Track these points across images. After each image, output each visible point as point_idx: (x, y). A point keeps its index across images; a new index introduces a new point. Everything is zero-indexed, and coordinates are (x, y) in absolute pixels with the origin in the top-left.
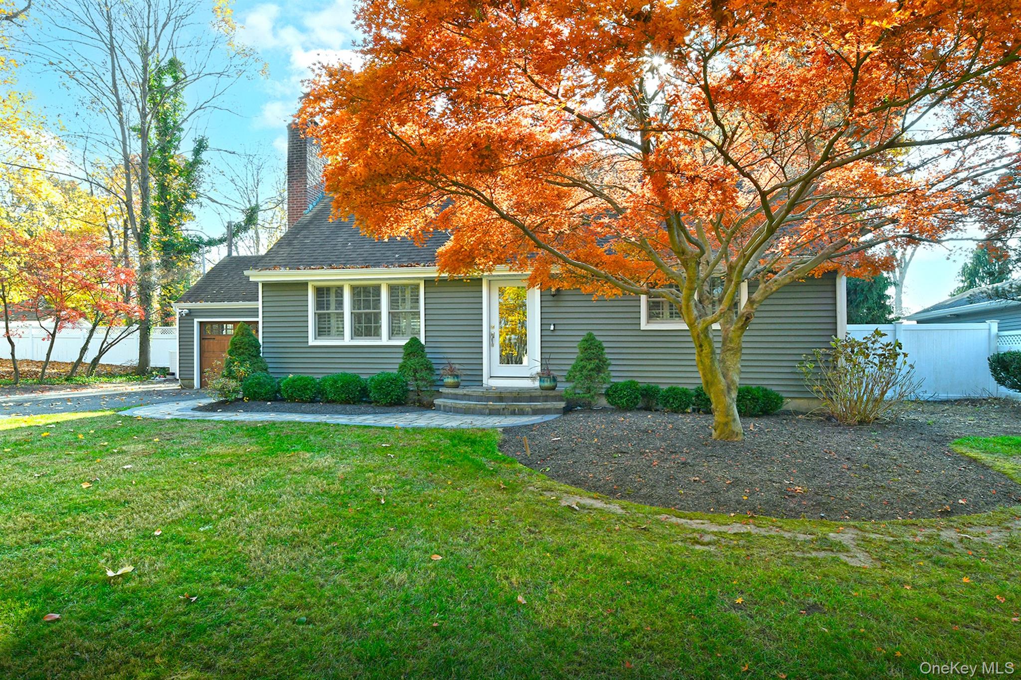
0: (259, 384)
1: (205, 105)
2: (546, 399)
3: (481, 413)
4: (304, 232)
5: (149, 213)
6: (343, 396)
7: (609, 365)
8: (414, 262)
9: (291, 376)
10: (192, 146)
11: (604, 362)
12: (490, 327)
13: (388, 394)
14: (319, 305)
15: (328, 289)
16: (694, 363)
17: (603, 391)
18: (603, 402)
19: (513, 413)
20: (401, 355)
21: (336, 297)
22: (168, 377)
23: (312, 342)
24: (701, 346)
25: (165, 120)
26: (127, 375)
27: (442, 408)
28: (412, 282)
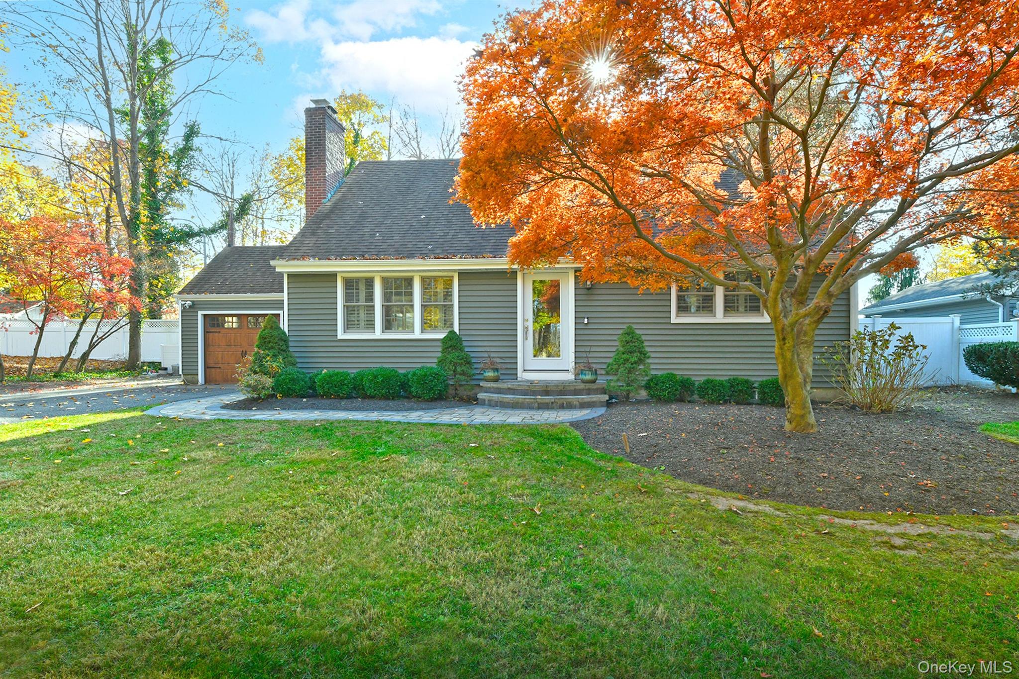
0: (293, 380)
1: (200, 88)
2: (589, 392)
3: (529, 407)
4: (327, 222)
5: (139, 200)
6: (383, 391)
7: (649, 357)
8: (450, 253)
9: (325, 371)
10: (183, 131)
11: (645, 354)
12: (525, 320)
13: (432, 389)
14: (348, 297)
15: (358, 280)
16: (773, 356)
17: (644, 383)
18: (643, 394)
19: (562, 407)
20: (440, 349)
21: (367, 289)
22: (160, 372)
23: (341, 335)
24: (784, 339)
25: (153, 102)
26: (117, 370)
27: (487, 402)
28: (446, 274)
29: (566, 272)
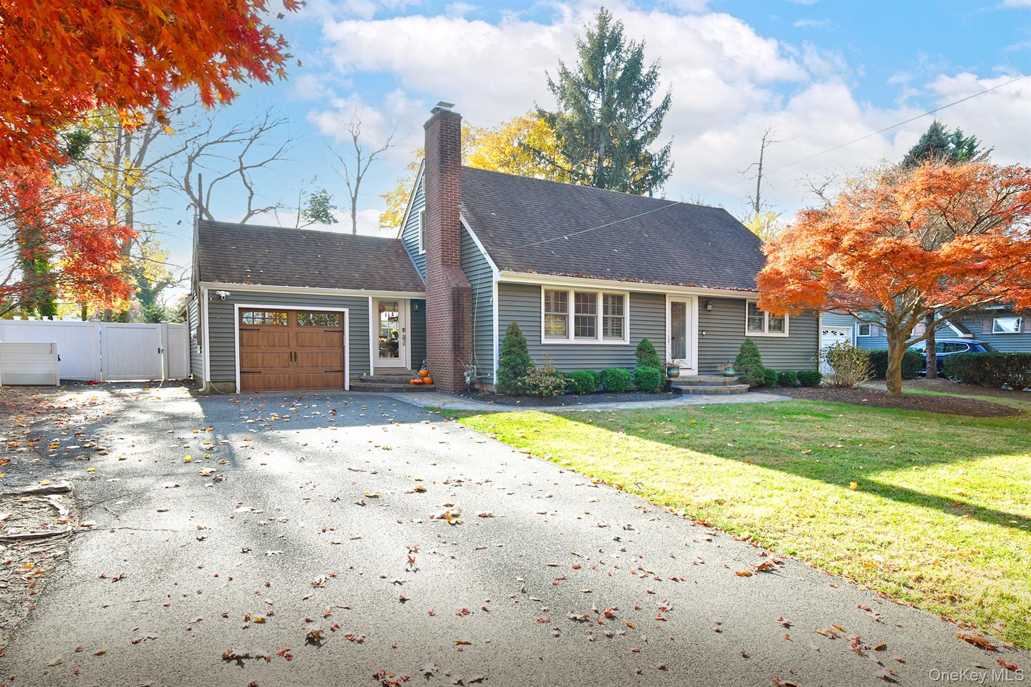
12: (669, 332)
23: (544, 340)
27: (691, 392)
28: (621, 293)
29: (691, 297)
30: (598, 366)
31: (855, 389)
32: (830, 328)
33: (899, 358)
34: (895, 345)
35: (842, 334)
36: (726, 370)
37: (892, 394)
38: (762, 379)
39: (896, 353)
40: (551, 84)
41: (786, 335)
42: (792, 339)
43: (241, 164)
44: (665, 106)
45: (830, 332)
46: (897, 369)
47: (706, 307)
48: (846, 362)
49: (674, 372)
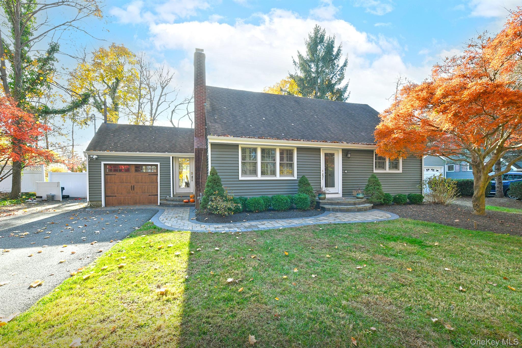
4: (217, 116)
12: (322, 171)
14: (244, 158)
22: (38, 199)
23: (241, 178)
27: (331, 210)
28: (291, 148)
29: (337, 150)
30: (270, 193)
31: (447, 206)
32: (430, 167)
33: (484, 187)
34: (480, 177)
35: (437, 171)
36: (357, 194)
37: (478, 213)
38: (382, 200)
39: (481, 183)
40: (294, 62)
41: (401, 171)
42: (404, 174)
43: (188, 112)
44: (345, 65)
45: (430, 170)
46: (482, 195)
47: (347, 155)
48: (440, 188)
49: (322, 196)
